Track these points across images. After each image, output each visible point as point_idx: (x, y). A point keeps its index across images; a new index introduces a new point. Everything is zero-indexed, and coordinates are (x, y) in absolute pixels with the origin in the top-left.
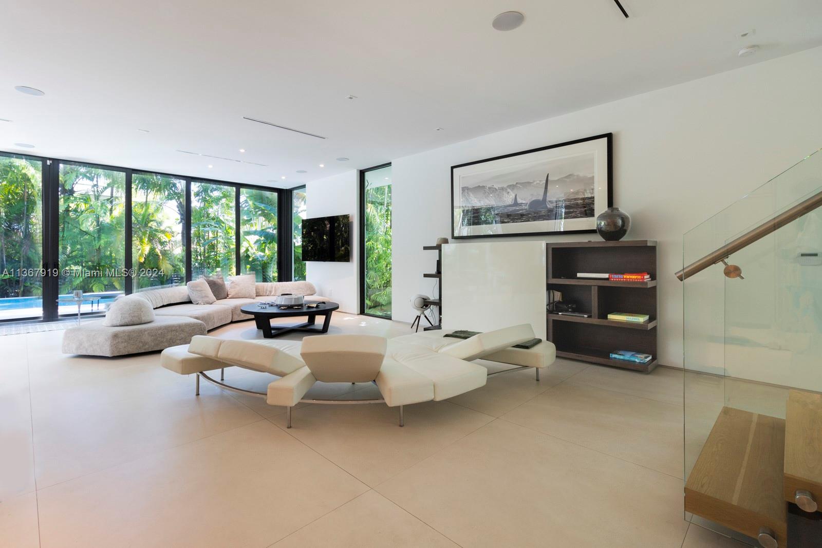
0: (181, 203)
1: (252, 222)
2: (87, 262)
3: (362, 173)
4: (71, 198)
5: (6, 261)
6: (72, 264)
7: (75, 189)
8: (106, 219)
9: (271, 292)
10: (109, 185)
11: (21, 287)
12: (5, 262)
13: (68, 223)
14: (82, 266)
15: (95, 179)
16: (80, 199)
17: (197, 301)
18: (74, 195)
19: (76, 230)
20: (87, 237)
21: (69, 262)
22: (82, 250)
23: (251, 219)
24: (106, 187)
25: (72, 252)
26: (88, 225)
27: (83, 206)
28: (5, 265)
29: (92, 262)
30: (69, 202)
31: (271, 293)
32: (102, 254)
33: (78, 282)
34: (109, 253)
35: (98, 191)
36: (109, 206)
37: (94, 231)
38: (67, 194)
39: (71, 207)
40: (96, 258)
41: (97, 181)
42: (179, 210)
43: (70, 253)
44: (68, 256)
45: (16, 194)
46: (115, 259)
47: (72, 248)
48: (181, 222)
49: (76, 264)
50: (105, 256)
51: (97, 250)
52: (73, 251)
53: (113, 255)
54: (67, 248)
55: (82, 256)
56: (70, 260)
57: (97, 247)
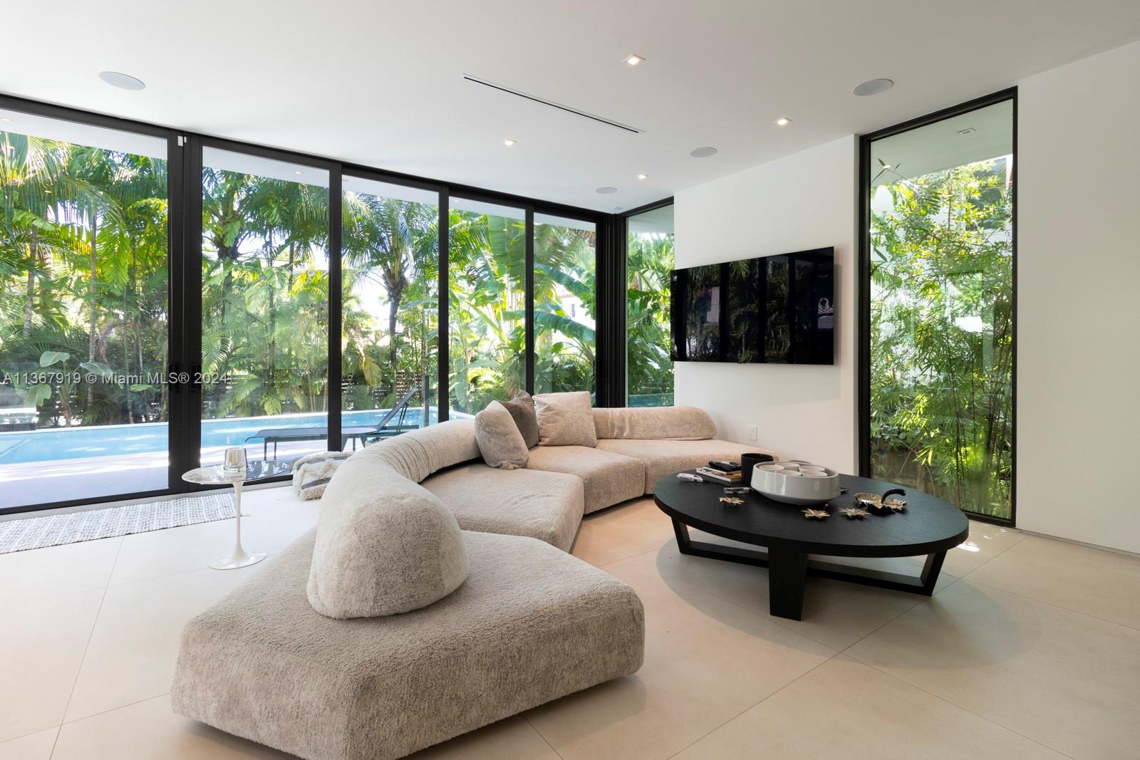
0: (389, 270)
1: (497, 299)
2: (256, 364)
3: (865, 143)
4: (235, 263)
5: (143, 362)
6: (235, 367)
7: (240, 250)
8: (284, 296)
9: (622, 430)
10: (287, 241)
11: (163, 403)
12: (141, 364)
13: (230, 303)
14: (249, 370)
15: (268, 234)
16: (247, 264)
17: (497, 460)
18: (239, 259)
19: (241, 315)
20: (256, 325)
21: (230, 365)
22: (249, 344)
23: (495, 296)
24: (283, 246)
25: (235, 349)
26: (257, 306)
27: (250, 278)
28: (142, 369)
29: (263, 364)
30: (230, 267)
31: (622, 433)
32: (277, 352)
33: (244, 394)
34: (287, 350)
35: (271, 252)
36: (288, 274)
37: (265, 316)
38: (227, 258)
39: (233, 277)
40: (268, 357)
41: (270, 237)
42: (386, 282)
43: (232, 351)
44: (229, 355)
45: (158, 258)
46: (296, 360)
47: (235, 342)
48: (390, 300)
49: (241, 367)
50: (282, 355)
51: (270, 345)
52: (237, 348)
53: (293, 353)
54: (228, 342)
55: (249, 356)
56: (233, 361)
57: (271, 342)
